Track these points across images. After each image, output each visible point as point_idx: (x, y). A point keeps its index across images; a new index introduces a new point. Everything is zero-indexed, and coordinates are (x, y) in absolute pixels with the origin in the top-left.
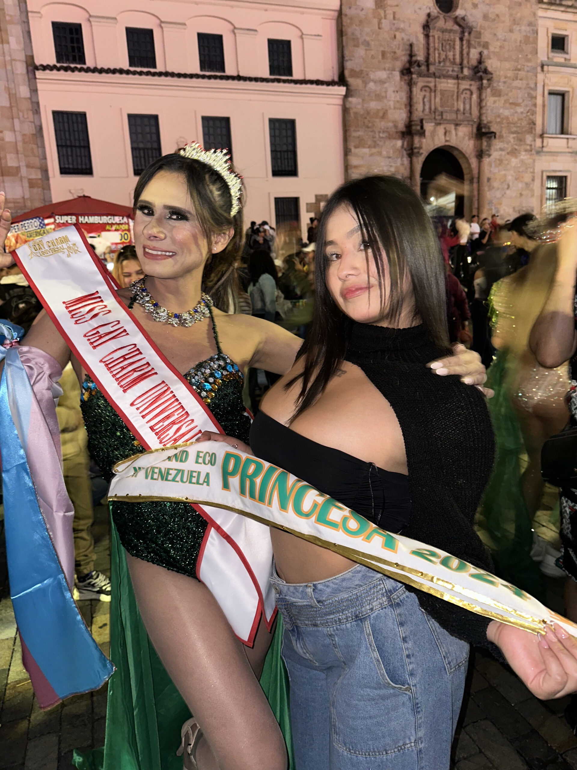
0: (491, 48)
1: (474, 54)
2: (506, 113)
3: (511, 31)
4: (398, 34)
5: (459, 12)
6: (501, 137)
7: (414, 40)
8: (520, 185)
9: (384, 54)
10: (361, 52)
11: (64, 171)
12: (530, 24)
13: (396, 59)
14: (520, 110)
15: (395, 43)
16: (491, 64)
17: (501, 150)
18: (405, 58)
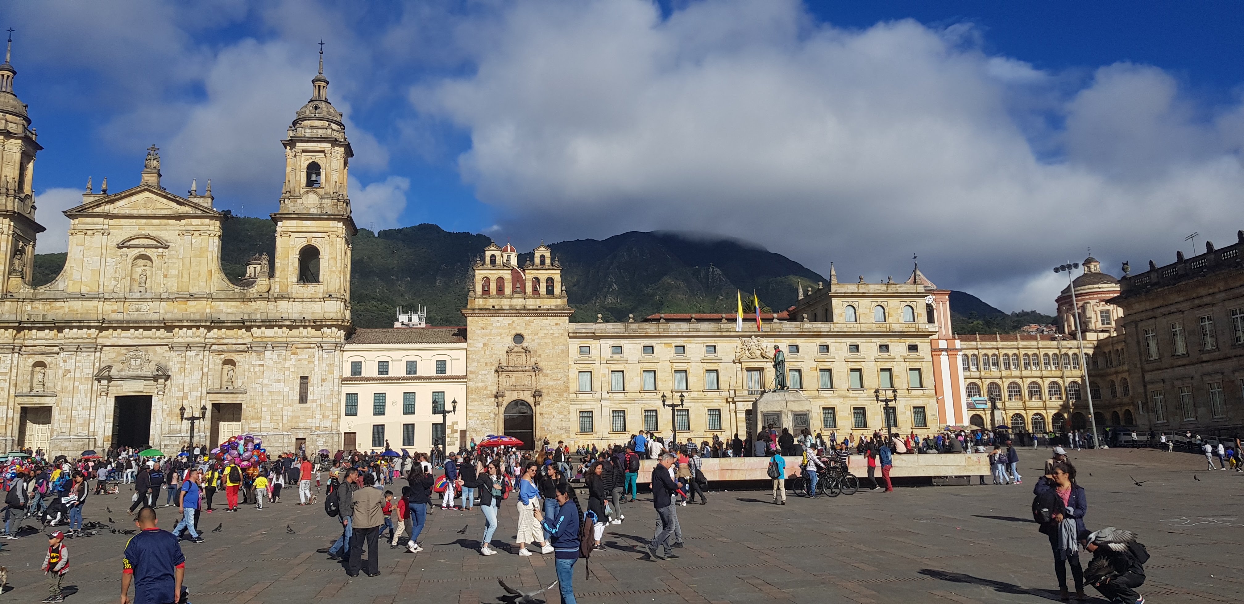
0: (542, 357)
1: (533, 360)
2: (552, 383)
3: (553, 348)
4: (494, 356)
5: (525, 344)
6: (548, 394)
7: (501, 357)
8: (561, 416)
9: (486, 364)
10: (475, 364)
11: (346, 415)
12: (564, 345)
13: (493, 365)
14: (559, 382)
15: (492, 359)
16: (541, 365)
17: (549, 400)
18: (497, 365)
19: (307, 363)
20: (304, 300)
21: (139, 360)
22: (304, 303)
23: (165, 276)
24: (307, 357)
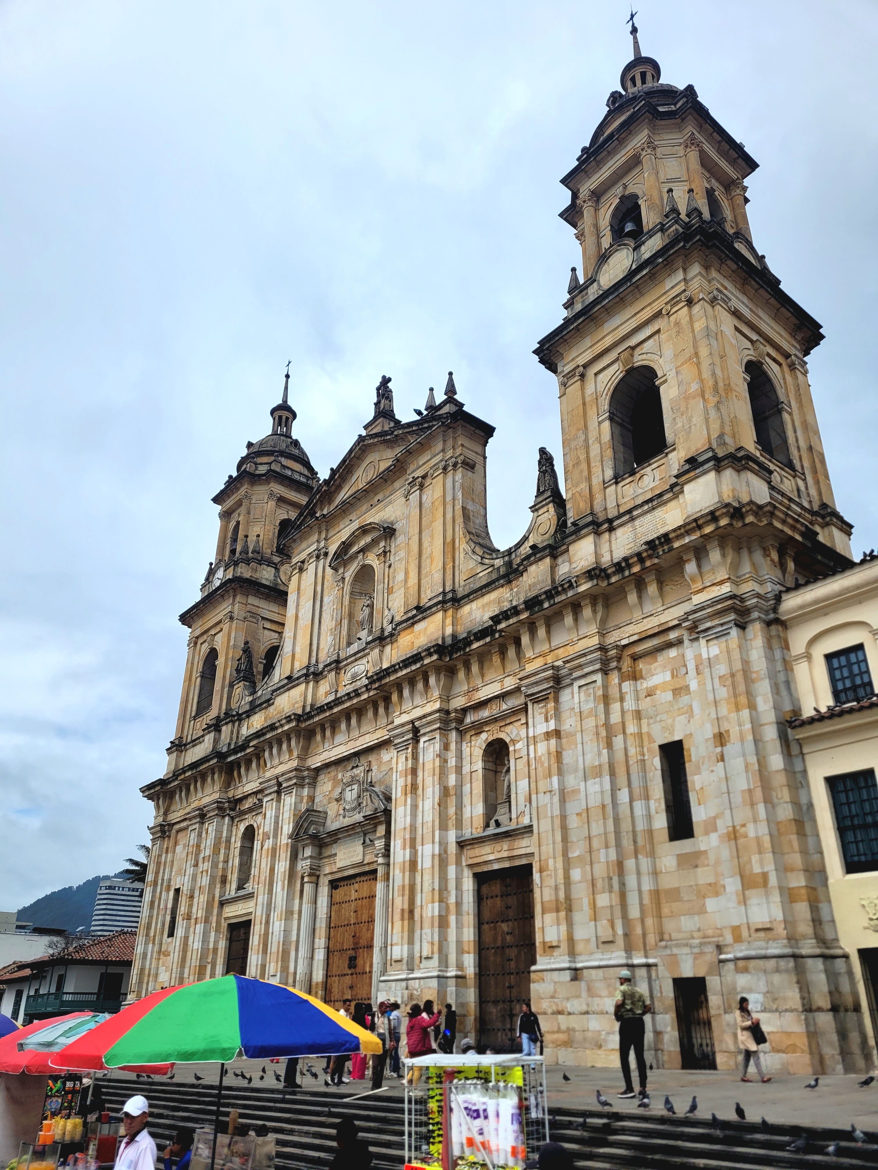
11: (851, 868)
19: (669, 696)
20: (635, 513)
21: (355, 787)
22: (637, 523)
23: (390, 591)
24: (668, 676)
